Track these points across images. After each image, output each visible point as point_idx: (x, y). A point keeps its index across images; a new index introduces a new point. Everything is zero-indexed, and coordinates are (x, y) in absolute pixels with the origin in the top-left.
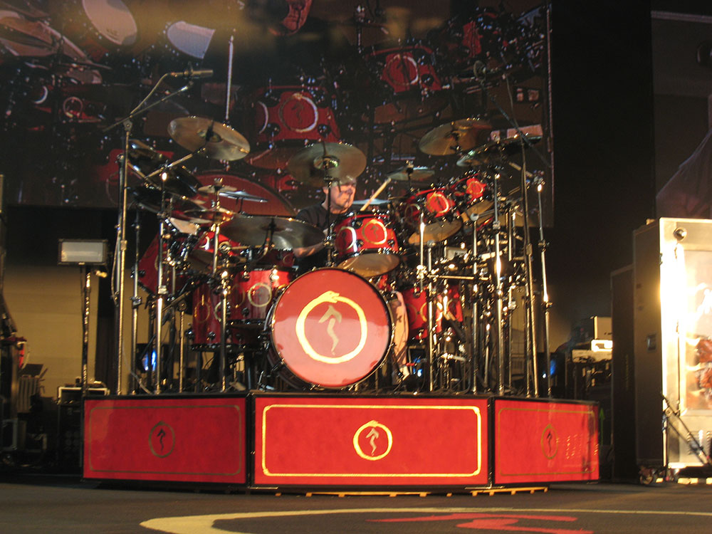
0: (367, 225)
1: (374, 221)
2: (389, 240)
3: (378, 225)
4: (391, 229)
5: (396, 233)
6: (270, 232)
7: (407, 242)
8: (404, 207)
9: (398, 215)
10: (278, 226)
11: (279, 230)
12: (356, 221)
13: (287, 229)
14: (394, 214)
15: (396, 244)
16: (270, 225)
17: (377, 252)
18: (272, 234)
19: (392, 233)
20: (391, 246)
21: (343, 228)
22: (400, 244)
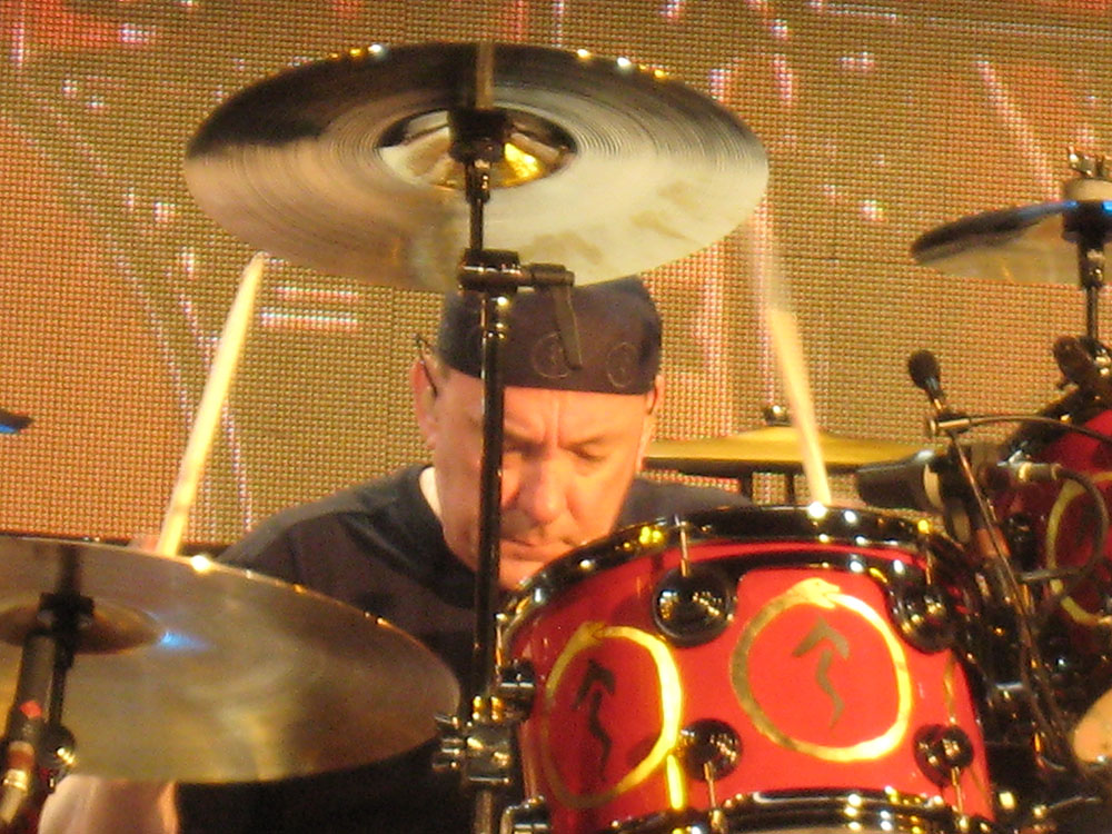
0: (772, 612)
1: (817, 591)
2: (927, 735)
3: (842, 619)
4: (945, 656)
5: (977, 689)
6: (47, 648)
7: (1062, 749)
8: (1040, 494)
9: (996, 549)
10: (105, 609)
11: (107, 641)
12: (686, 588)
13: (168, 640)
14: (974, 545)
15: (978, 767)
16: (49, 602)
17: (835, 818)
18: (62, 666)
19: (951, 685)
20: (940, 779)
21: (584, 637)
22: (1009, 767)
